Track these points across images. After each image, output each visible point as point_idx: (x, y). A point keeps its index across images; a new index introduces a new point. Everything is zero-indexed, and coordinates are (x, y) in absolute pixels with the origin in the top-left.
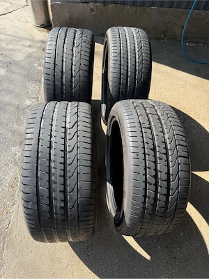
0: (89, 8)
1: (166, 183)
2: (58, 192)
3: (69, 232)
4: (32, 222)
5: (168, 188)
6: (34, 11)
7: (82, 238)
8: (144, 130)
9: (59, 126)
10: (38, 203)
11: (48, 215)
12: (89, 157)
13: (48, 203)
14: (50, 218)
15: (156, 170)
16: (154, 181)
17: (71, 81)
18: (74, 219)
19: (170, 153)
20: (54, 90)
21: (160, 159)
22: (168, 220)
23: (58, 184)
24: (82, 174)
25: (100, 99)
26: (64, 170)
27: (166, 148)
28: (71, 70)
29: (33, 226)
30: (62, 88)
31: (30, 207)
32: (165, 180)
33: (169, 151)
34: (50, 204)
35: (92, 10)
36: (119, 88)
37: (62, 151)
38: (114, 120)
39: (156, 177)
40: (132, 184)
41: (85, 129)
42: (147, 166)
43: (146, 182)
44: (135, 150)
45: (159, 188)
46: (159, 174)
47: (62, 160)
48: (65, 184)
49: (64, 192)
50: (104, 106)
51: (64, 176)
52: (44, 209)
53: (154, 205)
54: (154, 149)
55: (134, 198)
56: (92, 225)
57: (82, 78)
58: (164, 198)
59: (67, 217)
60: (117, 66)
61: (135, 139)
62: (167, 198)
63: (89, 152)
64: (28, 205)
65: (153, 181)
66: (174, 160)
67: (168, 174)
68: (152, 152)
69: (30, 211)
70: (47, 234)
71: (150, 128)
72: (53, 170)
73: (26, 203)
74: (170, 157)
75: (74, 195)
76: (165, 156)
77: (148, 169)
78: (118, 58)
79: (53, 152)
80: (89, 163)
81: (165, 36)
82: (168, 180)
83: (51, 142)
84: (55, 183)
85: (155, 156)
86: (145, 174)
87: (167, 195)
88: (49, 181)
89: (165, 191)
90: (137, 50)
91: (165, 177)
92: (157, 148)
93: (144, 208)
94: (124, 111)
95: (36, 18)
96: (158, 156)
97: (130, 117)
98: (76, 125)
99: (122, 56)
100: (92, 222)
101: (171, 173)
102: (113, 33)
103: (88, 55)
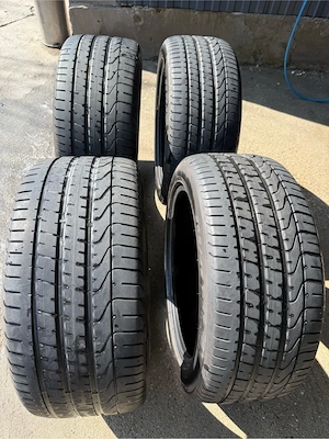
0: (132, 16)
1: (279, 304)
2: (73, 320)
3: (97, 398)
4: (25, 381)
5: (284, 313)
6: (43, 22)
7: (122, 409)
8: (235, 204)
9: (76, 195)
10: (35, 343)
11: (55, 365)
12: (133, 253)
13: (54, 343)
14: (58, 372)
15: (260, 278)
16: (258, 301)
17: (102, 122)
18: (105, 372)
19: (286, 246)
20: (72, 138)
21: (268, 257)
22: (283, 374)
23: (73, 306)
24: (119, 284)
25: (153, 159)
26: (85, 278)
27: (278, 237)
28: (102, 102)
29: (26, 389)
30: (86, 134)
31: (19, 351)
32: (278, 299)
33: (285, 243)
34: (59, 345)
35: (137, 18)
36: (186, 140)
37: (81, 240)
38: (178, 190)
39: (261, 292)
40: (216, 306)
41: (126, 200)
42: (245, 270)
43: (241, 302)
44: (221, 241)
45: (267, 313)
46: (267, 286)
47: (81, 259)
48: (86, 305)
49: (86, 319)
50: (159, 171)
51: (85, 289)
52: (46, 354)
53: (258, 346)
54: (256, 240)
55: (220, 334)
56: (141, 384)
57: (121, 116)
58: (277, 333)
59: (93, 369)
60: (181, 101)
61: (219, 220)
62: (283, 334)
63: (133, 242)
64: (15, 346)
65: (255, 300)
66: (294, 261)
67: (284, 286)
68: (253, 244)
69: (20, 358)
70: (54, 404)
71: (248, 200)
72: (64, 278)
73: (12, 343)
74: (287, 254)
75: (105, 326)
76: (277, 252)
77: (245, 278)
78: (184, 88)
79: (63, 243)
80: (133, 264)
81: (256, 60)
82: (284, 299)
83: (59, 224)
84: (68, 302)
85: (258, 252)
86: (241, 288)
87: (283, 327)
88: (56, 299)
89: (278, 320)
90: (216, 73)
91: (278, 292)
92: (262, 236)
93: (239, 352)
94: (198, 172)
95: (47, 33)
96: (264, 252)
97: (210, 181)
98: (109, 192)
99: (191, 84)
100: (140, 377)
101: (290, 284)
102: (174, 45)
103: (131, 76)
